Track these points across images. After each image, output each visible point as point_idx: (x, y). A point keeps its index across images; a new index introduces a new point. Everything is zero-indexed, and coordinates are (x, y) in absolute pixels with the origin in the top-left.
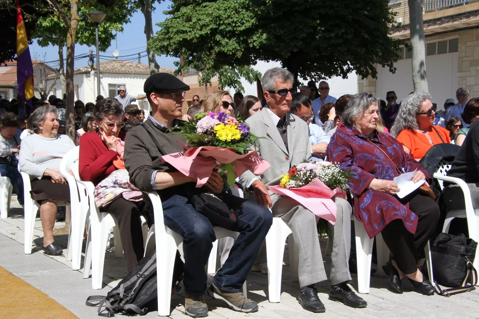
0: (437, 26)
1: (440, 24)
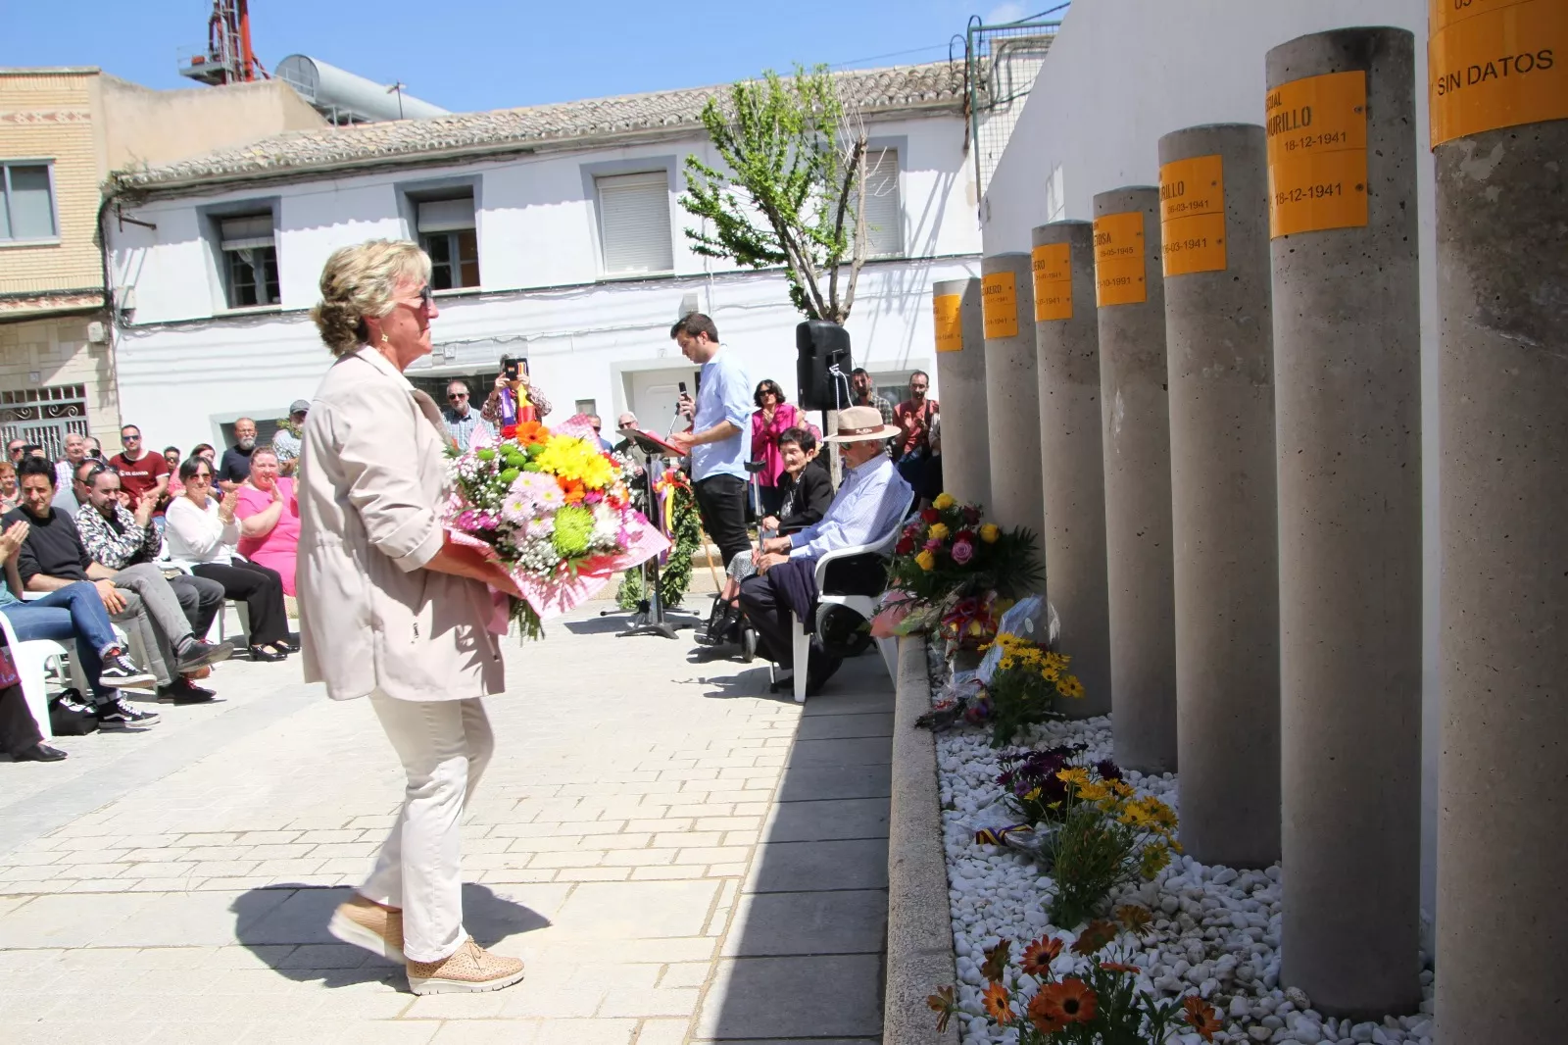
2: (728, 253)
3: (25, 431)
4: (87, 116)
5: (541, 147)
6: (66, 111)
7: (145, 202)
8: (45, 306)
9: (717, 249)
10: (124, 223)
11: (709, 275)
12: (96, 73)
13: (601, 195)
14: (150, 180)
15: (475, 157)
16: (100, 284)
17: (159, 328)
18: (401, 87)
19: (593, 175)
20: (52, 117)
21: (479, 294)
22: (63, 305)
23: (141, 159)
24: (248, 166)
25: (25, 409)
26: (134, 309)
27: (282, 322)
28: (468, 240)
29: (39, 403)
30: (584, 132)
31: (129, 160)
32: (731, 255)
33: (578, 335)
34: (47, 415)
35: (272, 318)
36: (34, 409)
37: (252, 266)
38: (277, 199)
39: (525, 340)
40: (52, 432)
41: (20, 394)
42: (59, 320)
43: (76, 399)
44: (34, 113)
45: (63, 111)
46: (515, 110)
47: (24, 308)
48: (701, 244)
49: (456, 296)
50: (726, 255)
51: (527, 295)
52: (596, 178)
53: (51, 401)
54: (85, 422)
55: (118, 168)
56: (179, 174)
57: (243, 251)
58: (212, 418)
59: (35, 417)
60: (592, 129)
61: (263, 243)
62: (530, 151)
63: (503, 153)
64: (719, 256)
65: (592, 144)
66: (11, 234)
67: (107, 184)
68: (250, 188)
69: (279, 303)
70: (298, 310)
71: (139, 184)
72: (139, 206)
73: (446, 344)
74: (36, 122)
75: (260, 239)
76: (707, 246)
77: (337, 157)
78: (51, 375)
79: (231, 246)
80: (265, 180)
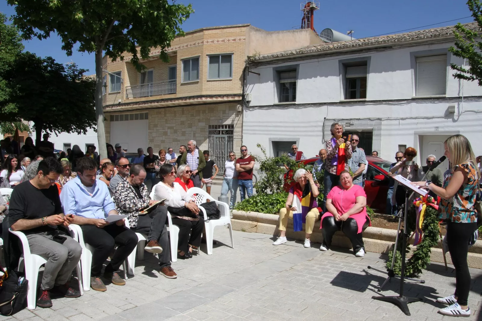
0: (137, 106)
1: (139, 105)
2: (475, 77)
3: (216, 138)
4: (244, 39)
5: (395, 46)
6: (239, 38)
7: (258, 66)
8: (225, 99)
9: (469, 75)
10: (249, 73)
11: (462, 97)
12: (249, 26)
13: (418, 64)
14: (259, 59)
15: (369, 50)
16: (242, 92)
17: (257, 108)
18: (352, 32)
19: (415, 57)
20: (234, 40)
21: (365, 101)
22: (230, 99)
23: (258, 52)
24: (290, 54)
25: (217, 131)
26: (250, 101)
27: (295, 108)
28: (364, 81)
29: (221, 129)
30: (413, 39)
31: (254, 53)
32: (477, 78)
33: (402, 119)
34: (223, 134)
35: (292, 106)
36: (219, 131)
37: (289, 88)
38: (298, 65)
39: (381, 120)
40: (223, 139)
41: (216, 126)
42: (229, 104)
43: (231, 129)
44: (230, 39)
45: (238, 38)
46: (388, 36)
47: (220, 99)
48: (459, 73)
49: (356, 102)
50: (473, 79)
51: (384, 103)
52: (417, 58)
53: (224, 129)
54: (233, 137)
55: (251, 55)
56: (268, 57)
57: (286, 83)
58: (270, 139)
59: (219, 134)
60: (417, 38)
61: (293, 81)
62: (390, 48)
63: (380, 48)
64: (469, 79)
65: (416, 44)
66: (219, 76)
67: (247, 61)
68: (290, 62)
69: (295, 101)
70: (301, 104)
71: (256, 60)
72: (256, 67)
73: (351, 119)
74: (230, 42)
75: (292, 79)
76: (462, 74)
77: (319, 50)
78: (225, 121)
79: (282, 81)
80: (295, 59)
